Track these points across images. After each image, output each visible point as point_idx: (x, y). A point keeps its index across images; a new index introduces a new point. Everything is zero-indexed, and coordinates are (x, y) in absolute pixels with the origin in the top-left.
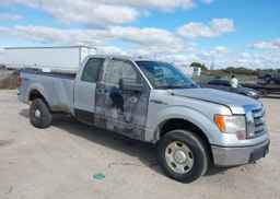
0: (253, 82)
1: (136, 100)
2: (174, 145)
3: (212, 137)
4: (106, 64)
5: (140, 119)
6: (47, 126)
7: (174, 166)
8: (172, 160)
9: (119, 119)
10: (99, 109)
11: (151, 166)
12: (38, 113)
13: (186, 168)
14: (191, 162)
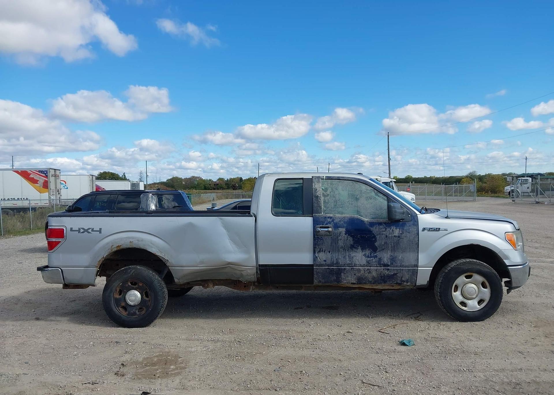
1: (397, 232)
2: (461, 280)
3: (507, 258)
5: (407, 258)
7: (464, 304)
8: (461, 299)
13: (480, 302)
14: (486, 293)
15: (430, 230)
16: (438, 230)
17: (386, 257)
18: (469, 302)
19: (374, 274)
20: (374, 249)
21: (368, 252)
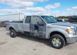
0: (67, 20)
1: (42, 27)
4: (32, 18)
5: (44, 32)
6: (15, 37)
7: (55, 44)
9: (37, 33)
10: (31, 31)
11: (48, 45)
12: (12, 33)
13: (59, 45)
15: (48, 27)
16: (50, 27)
17: (40, 32)
18: (56, 44)
19: (38, 35)
20: (38, 30)
21: (37, 30)
